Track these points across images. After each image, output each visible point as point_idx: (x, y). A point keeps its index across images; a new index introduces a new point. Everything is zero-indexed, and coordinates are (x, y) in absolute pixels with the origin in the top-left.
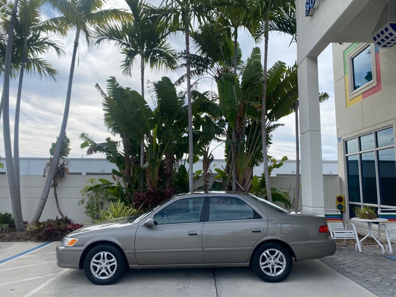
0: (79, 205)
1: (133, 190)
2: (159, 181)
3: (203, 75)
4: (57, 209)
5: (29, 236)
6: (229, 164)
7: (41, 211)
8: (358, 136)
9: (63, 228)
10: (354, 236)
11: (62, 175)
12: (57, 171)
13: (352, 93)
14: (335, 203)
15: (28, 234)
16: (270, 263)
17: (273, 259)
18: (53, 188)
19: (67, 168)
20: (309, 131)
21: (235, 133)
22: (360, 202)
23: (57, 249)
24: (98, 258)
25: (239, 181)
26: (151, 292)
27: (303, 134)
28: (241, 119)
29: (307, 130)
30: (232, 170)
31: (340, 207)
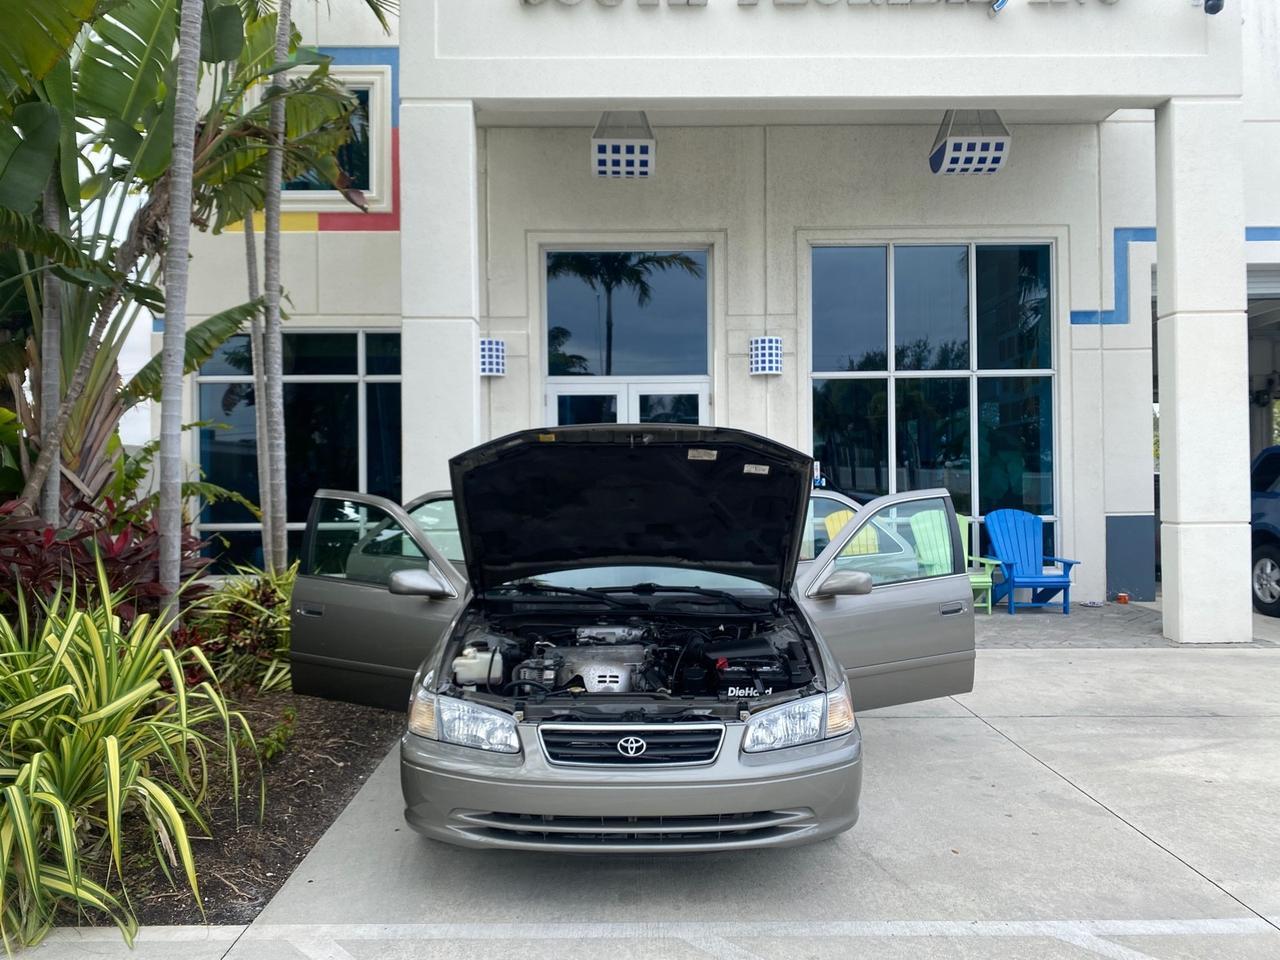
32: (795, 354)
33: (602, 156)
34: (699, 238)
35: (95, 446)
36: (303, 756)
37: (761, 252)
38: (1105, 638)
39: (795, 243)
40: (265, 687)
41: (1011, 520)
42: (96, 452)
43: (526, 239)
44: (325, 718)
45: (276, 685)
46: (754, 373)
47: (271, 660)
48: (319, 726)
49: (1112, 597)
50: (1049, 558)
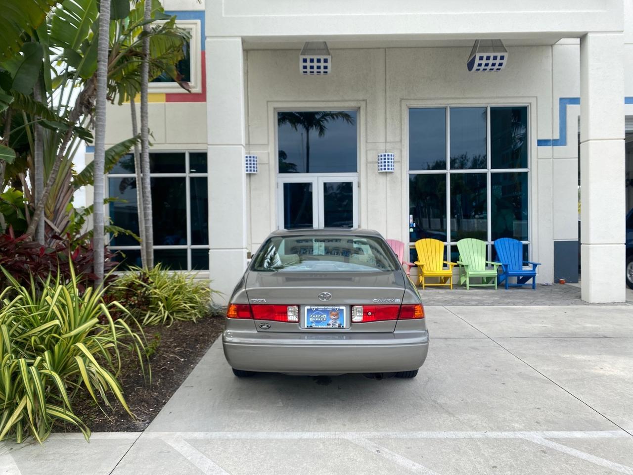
32: (400, 162)
33: (305, 64)
34: (353, 104)
35: (61, 209)
36: (164, 355)
37: (383, 111)
38: (553, 300)
39: (401, 106)
40: (144, 324)
41: (507, 243)
42: (61, 211)
43: (267, 107)
44: (174, 338)
45: (150, 323)
46: (380, 171)
47: (147, 311)
48: (171, 342)
49: (557, 281)
50: (525, 262)
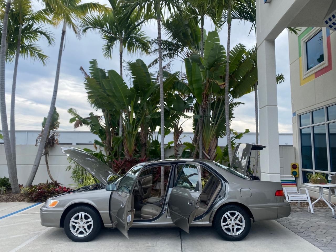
0: (66, 170)
1: (113, 158)
2: (135, 150)
3: (174, 58)
4: (48, 174)
5: (23, 198)
6: (196, 135)
7: (33, 175)
8: (311, 111)
9: (52, 190)
10: (307, 199)
11: (52, 145)
12: (47, 142)
13: (306, 72)
14: (290, 170)
15: (22, 195)
16: (230, 224)
17: (233, 220)
18: (45, 156)
19: (57, 139)
20: (267, 106)
21: (202, 108)
22: (312, 169)
23: (41, 209)
24: (77, 218)
25: (205, 151)
26: (123, 249)
27: (261, 109)
28: (207, 96)
29: (265, 105)
30: (199, 140)
31: (294, 174)
42: (212, 150)
